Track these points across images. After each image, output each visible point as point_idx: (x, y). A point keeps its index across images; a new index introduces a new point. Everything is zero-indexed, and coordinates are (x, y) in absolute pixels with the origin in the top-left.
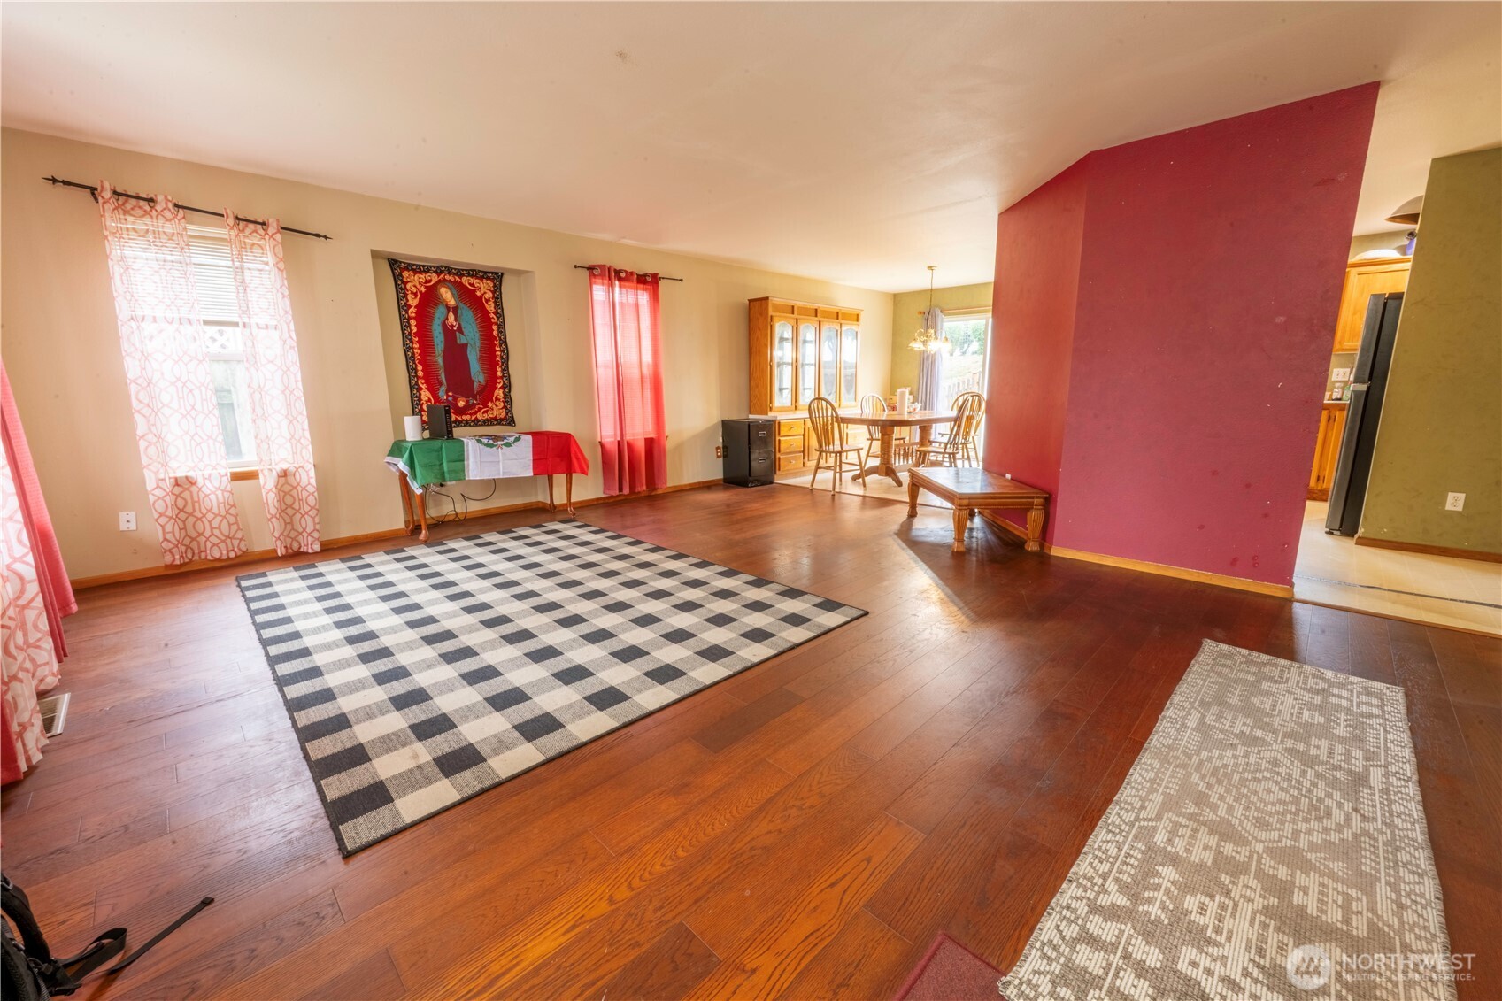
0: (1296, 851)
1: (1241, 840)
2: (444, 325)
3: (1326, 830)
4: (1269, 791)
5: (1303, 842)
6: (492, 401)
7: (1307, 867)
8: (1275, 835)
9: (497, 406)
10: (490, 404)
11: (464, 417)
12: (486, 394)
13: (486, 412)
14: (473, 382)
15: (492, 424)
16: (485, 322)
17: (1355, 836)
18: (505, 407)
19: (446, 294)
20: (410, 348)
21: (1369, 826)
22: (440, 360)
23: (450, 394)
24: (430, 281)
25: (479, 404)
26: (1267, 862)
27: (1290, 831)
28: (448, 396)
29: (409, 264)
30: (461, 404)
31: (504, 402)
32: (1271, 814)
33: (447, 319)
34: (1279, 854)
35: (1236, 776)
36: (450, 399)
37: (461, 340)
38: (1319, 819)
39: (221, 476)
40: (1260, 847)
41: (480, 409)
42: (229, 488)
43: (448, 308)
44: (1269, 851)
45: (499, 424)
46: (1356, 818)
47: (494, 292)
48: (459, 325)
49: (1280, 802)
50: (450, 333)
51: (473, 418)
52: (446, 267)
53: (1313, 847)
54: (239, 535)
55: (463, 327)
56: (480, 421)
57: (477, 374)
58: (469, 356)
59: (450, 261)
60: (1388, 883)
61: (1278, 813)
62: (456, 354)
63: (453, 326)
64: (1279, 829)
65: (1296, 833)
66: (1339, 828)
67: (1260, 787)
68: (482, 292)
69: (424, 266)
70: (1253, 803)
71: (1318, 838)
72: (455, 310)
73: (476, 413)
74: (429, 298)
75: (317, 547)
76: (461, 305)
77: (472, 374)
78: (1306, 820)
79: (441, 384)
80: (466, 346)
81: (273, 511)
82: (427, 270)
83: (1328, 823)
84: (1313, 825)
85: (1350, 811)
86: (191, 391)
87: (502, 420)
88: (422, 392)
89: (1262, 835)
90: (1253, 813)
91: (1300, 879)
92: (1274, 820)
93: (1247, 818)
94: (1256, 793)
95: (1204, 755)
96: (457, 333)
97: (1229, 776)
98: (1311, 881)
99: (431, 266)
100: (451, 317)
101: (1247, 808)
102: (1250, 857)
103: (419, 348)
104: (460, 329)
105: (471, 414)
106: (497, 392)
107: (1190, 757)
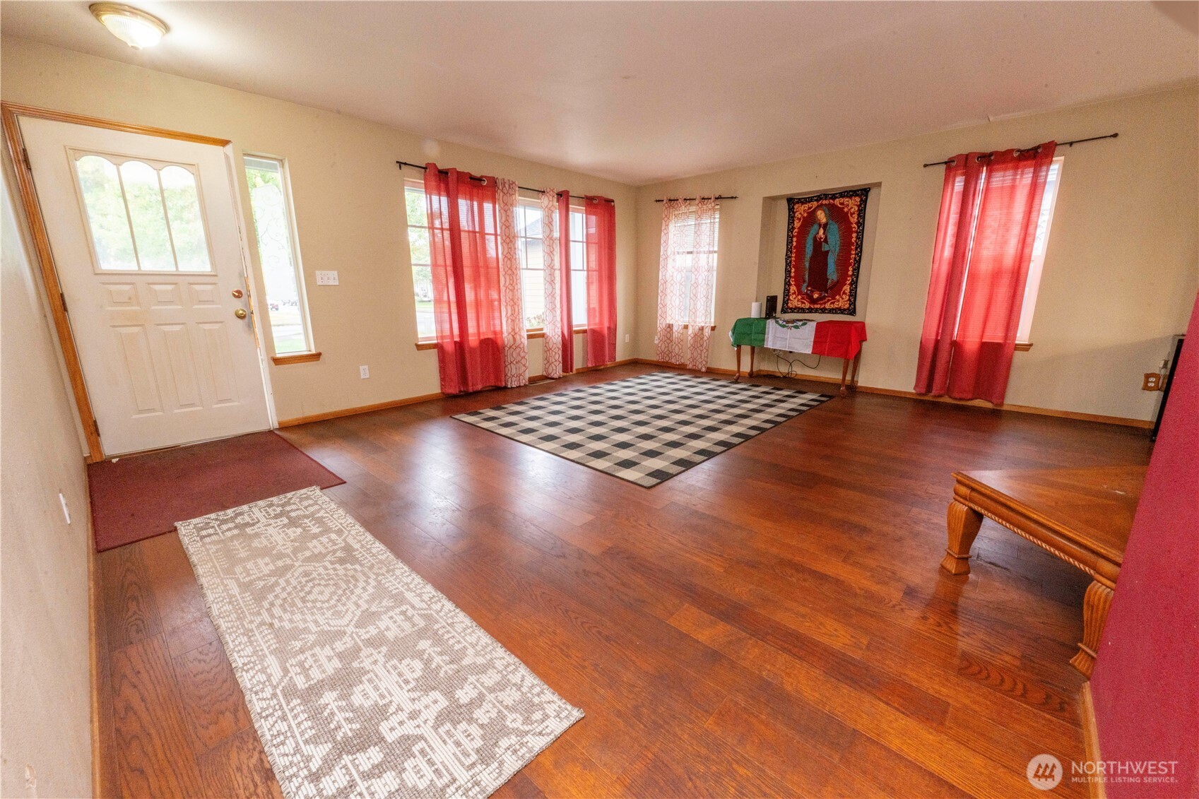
0: (280, 576)
1: (308, 560)
2: (815, 238)
3: (276, 597)
4: (321, 593)
5: (282, 581)
6: (840, 295)
7: (272, 573)
8: (296, 574)
9: (843, 299)
10: (837, 297)
11: (816, 306)
12: (836, 288)
13: (833, 303)
14: (828, 279)
15: (836, 313)
16: (846, 231)
17: (262, 607)
18: (849, 300)
19: (822, 216)
20: (789, 257)
21: (258, 620)
22: (807, 265)
23: (809, 288)
24: (812, 207)
25: (829, 297)
26: (288, 562)
27: (292, 582)
28: (808, 290)
29: (799, 199)
30: (816, 296)
31: (850, 296)
32: (307, 582)
33: (818, 233)
34: (287, 568)
35: (344, 586)
36: (809, 292)
37: (825, 248)
38: (284, 599)
39: (679, 326)
40: (297, 564)
41: (829, 301)
42: (681, 332)
43: (820, 225)
44: (293, 566)
45: (842, 313)
46: (268, 620)
47: (859, 206)
48: (826, 237)
49: (310, 593)
50: (817, 244)
51: (822, 307)
52: (824, 195)
53: (277, 583)
54: (682, 355)
55: (828, 237)
56: (827, 309)
57: (832, 274)
58: (829, 260)
59: (828, 190)
60: (235, 596)
61: (305, 586)
62: (820, 257)
63: (821, 238)
64: (297, 578)
65: (288, 582)
66: (272, 604)
67: (328, 591)
68: (849, 208)
69: (808, 198)
70: (320, 580)
71: (278, 590)
72: (825, 226)
73: (825, 303)
74: (810, 219)
75: (704, 370)
76: (830, 222)
77: (828, 274)
78: (289, 594)
79: (804, 282)
80: (828, 252)
81: (689, 345)
82: (810, 200)
83: (279, 602)
84: (284, 595)
85: (273, 621)
86: (672, 285)
87: (845, 310)
88: (792, 287)
89: (301, 570)
90: (315, 575)
91: (271, 567)
92: (304, 580)
93: (315, 571)
94: (326, 586)
95: (373, 583)
96: (823, 243)
97: (348, 582)
98: (266, 571)
99: (813, 197)
100: (821, 231)
101: (319, 575)
102: (296, 558)
103: (795, 257)
104: (826, 241)
105: (821, 304)
106: (845, 287)
107: (377, 575)
